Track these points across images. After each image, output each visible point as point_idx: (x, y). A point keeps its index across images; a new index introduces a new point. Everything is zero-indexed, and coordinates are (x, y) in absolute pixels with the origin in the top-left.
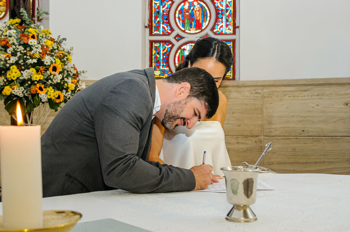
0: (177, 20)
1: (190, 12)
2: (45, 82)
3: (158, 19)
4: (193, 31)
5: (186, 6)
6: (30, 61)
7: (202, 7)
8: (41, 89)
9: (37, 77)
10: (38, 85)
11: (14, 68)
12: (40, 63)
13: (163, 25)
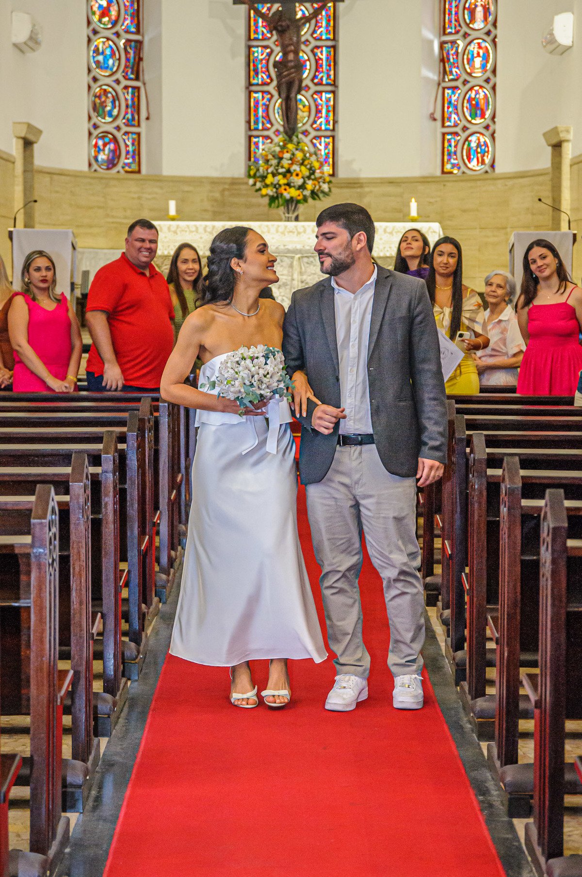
0: (465, 109)
1: (476, 100)
2: (288, 185)
3: (450, 110)
4: (478, 120)
5: (473, 96)
6: (281, 170)
7: (486, 95)
8: (285, 190)
9: (283, 181)
10: (283, 187)
11: (270, 176)
12: (289, 171)
13: (454, 116)
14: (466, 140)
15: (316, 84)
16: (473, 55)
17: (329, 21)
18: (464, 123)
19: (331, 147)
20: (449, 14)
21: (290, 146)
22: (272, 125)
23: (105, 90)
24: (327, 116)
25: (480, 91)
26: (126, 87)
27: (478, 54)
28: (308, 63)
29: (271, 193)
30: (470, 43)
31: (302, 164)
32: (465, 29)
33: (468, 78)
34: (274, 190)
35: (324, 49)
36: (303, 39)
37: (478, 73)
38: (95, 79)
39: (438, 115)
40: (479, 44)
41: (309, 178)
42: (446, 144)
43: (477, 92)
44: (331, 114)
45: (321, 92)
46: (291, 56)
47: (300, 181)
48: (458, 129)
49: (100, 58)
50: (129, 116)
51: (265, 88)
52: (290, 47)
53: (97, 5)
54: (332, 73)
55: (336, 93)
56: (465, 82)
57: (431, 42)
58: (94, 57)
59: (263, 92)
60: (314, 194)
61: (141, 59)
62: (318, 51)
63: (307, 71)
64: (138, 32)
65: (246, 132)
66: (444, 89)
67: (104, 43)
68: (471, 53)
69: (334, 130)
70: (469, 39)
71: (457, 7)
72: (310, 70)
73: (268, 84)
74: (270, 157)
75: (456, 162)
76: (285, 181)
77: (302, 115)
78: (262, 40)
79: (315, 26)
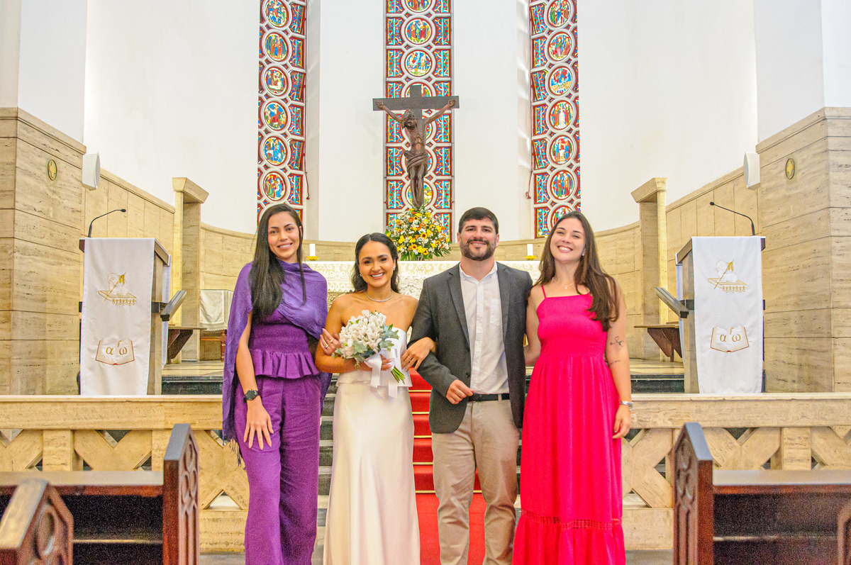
0: (553, 189)
1: (561, 182)
2: (416, 243)
3: (541, 190)
4: (563, 197)
5: (559, 179)
6: (410, 233)
7: (569, 177)
8: (414, 247)
9: (413, 241)
10: (413, 245)
11: (402, 237)
12: (417, 233)
13: (543, 195)
14: (554, 212)
15: (437, 175)
16: (558, 147)
17: (446, 129)
18: (552, 199)
19: (448, 221)
20: (538, 121)
21: (418, 215)
22: (404, 205)
23: (275, 176)
24: (445, 198)
25: (565, 174)
26: (291, 175)
27: (562, 147)
29: (403, 251)
30: (555, 140)
31: (428, 228)
32: (551, 129)
33: (555, 166)
34: (406, 248)
36: (427, 142)
37: (562, 160)
38: (266, 167)
39: (532, 194)
40: (562, 140)
41: (433, 238)
42: (538, 216)
43: (562, 176)
44: (449, 196)
45: (441, 181)
46: (418, 147)
47: (426, 241)
48: (548, 205)
49: (271, 152)
50: (294, 196)
51: (399, 178)
52: (417, 141)
53: (269, 112)
54: (449, 166)
55: (453, 181)
56: (552, 169)
57: (525, 140)
58: (266, 151)
59: (397, 181)
60: (437, 251)
61: (303, 155)
62: (439, 151)
64: (302, 134)
65: (384, 210)
66: (535, 175)
67: (275, 141)
68: (556, 147)
69: (451, 208)
70: (554, 137)
71: (544, 114)
73: (401, 175)
74: (402, 222)
75: (546, 229)
76: (414, 241)
77: (427, 197)
78: (396, 142)
79: (436, 133)
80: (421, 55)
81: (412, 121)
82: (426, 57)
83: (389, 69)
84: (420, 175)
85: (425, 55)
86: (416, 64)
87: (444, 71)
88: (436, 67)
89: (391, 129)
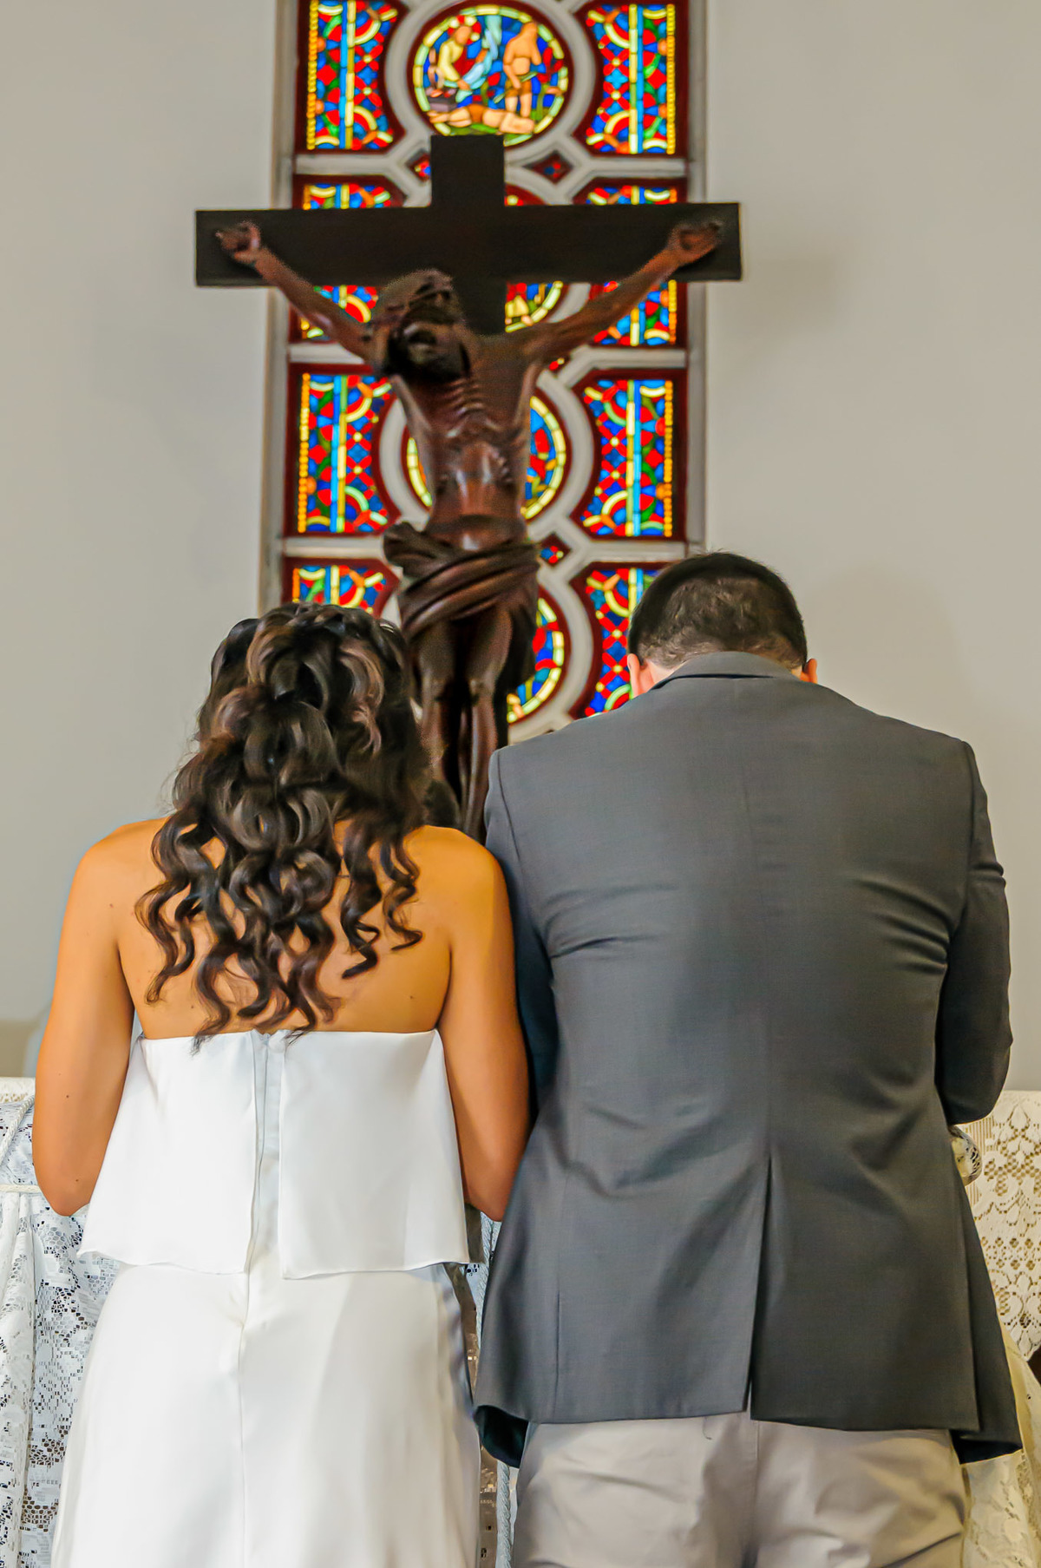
17: (653, 460)
28: (558, 639)
35: (633, 576)
62: (605, 588)
63: (555, 674)
72: (564, 669)
78: (350, 533)
79: (595, 480)
80: (508, 25)
81: (441, 331)
82: (541, 45)
83: (314, 106)
84: (486, 679)
85: (528, 34)
86: (475, 76)
87: (646, 122)
88: (600, 95)
89: (320, 456)
